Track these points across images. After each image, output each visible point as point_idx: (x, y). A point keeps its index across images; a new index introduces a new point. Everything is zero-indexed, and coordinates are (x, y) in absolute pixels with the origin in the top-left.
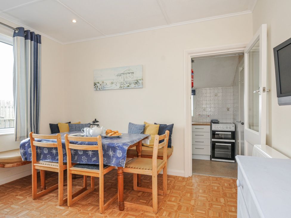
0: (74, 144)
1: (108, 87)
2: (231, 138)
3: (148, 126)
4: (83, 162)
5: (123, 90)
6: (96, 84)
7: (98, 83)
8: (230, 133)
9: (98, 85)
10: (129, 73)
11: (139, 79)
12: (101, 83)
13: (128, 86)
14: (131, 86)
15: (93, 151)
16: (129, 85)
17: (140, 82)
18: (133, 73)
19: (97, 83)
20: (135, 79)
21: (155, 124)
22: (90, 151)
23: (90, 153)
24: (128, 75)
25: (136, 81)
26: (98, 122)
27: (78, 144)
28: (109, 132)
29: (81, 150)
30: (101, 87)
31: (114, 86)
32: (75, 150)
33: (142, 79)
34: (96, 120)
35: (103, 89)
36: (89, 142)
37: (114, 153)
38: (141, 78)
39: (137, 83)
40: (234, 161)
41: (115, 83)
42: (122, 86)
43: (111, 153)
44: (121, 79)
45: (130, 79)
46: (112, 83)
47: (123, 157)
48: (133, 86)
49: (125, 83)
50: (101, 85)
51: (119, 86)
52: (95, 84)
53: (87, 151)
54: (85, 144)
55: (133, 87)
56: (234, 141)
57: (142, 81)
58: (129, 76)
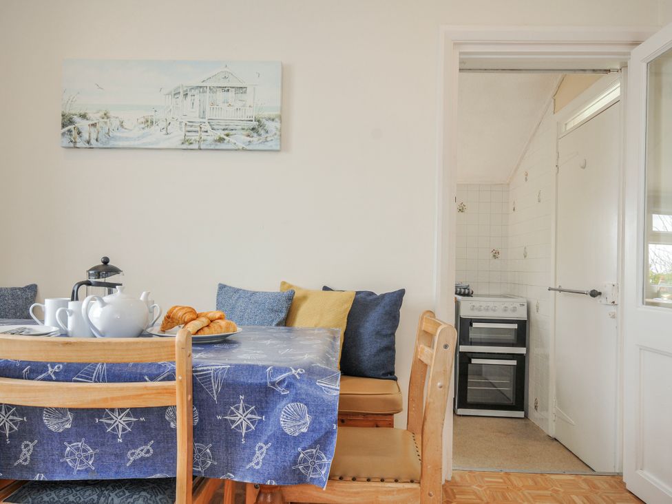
0: (20, 377)
1: (127, 139)
2: (515, 342)
3: (304, 298)
4: (69, 470)
5: (199, 153)
6: (71, 122)
7: (84, 116)
8: (515, 326)
9: (82, 124)
10: (226, 89)
11: (266, 114)
12: (94, 117)
13: (221, 140)
14: (231, 139)
15: (135, 411)
16: (222, 134)
17: (271, 126)
18: (241, 89)
19: (76, 118)
20: (252, 113)
21: (326, 288)
22: (122, 410)
23: (120, 421)
24: (220, 95)
25: (255, 124)
26: (115, 271)
27: (49, 379)
28: (187, 317)
29: (60, 412)
30: (94, 136)
31: (155, 136)
32: (21, 410)
33: (280, 117)
34: (106, 261)
35: (104, 144)
36: (111, 366)
37: (261, 414)
38: (273, 114)
39: (257, 128)
40: (521, 414)
41: (163, 124)
42: (194, 137)
43: (242, 418)
44: (189, 110)
45: (229, 111)
46: (149, 123)
47: (316, 436)
48: (240, 139)
49: (208, 128)
50: (94, 125)
51: (177, 135)
52: (67, 121)
53: (100, 412)
54: (88, 377)
55: (240, 146)
56: (522, 351)
57: (277, 124)
58: (225, 102)
